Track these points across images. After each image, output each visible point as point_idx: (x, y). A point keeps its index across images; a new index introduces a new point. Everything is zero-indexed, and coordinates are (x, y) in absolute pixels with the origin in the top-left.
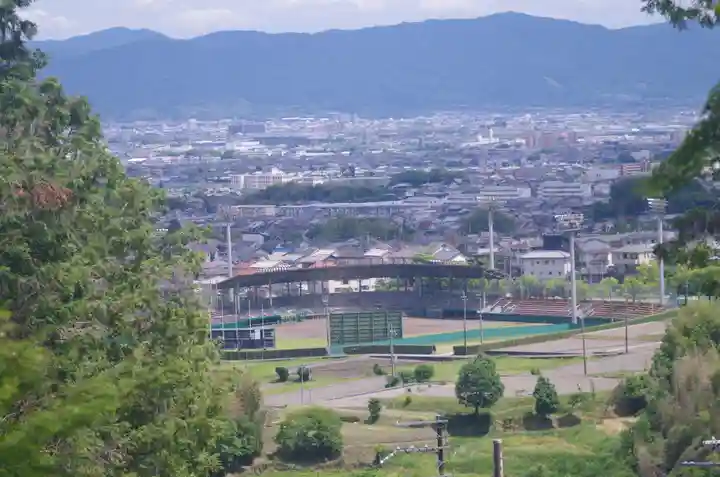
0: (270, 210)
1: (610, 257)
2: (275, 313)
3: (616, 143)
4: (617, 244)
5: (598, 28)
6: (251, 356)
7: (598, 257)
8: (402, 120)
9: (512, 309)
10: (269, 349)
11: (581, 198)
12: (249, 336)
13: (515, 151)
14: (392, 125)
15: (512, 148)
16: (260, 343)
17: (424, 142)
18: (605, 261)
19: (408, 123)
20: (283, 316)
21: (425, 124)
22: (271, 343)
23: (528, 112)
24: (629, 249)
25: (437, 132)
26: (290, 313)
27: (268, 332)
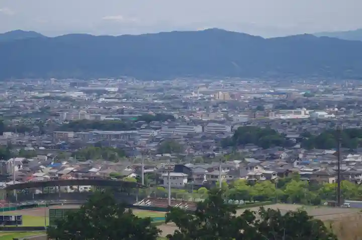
0: (71, 134)
1: (205, 177)
2: (36, 202)
3: (260, 98)
4: (210, 170)
5: (259, 38)
6: (9, 229)
7: (200, 177)
8: (158, 82)
9: (149, 203)
10: (19, 226)
11: (223, 133)
12: (9, 219)
13: (208, 102)
14: (152, 84)
15: (207, 100)
16: (15, 222)
17: (166, 95)
18: (202, 179)
19: (160, 83)
20: (39, 204)
21: (169, 84)
22: (20, 223)
23: (222, 79)
24: (215, 173)
25: (174, 89)
26: (42, 202)
27: (19, 217)
